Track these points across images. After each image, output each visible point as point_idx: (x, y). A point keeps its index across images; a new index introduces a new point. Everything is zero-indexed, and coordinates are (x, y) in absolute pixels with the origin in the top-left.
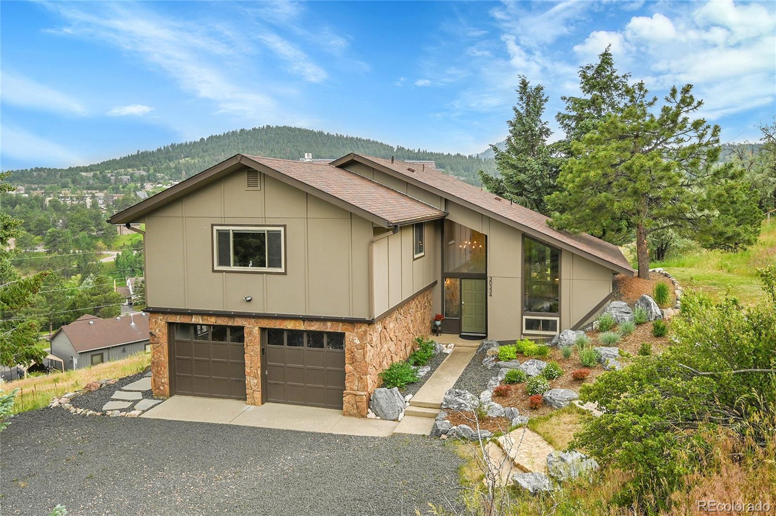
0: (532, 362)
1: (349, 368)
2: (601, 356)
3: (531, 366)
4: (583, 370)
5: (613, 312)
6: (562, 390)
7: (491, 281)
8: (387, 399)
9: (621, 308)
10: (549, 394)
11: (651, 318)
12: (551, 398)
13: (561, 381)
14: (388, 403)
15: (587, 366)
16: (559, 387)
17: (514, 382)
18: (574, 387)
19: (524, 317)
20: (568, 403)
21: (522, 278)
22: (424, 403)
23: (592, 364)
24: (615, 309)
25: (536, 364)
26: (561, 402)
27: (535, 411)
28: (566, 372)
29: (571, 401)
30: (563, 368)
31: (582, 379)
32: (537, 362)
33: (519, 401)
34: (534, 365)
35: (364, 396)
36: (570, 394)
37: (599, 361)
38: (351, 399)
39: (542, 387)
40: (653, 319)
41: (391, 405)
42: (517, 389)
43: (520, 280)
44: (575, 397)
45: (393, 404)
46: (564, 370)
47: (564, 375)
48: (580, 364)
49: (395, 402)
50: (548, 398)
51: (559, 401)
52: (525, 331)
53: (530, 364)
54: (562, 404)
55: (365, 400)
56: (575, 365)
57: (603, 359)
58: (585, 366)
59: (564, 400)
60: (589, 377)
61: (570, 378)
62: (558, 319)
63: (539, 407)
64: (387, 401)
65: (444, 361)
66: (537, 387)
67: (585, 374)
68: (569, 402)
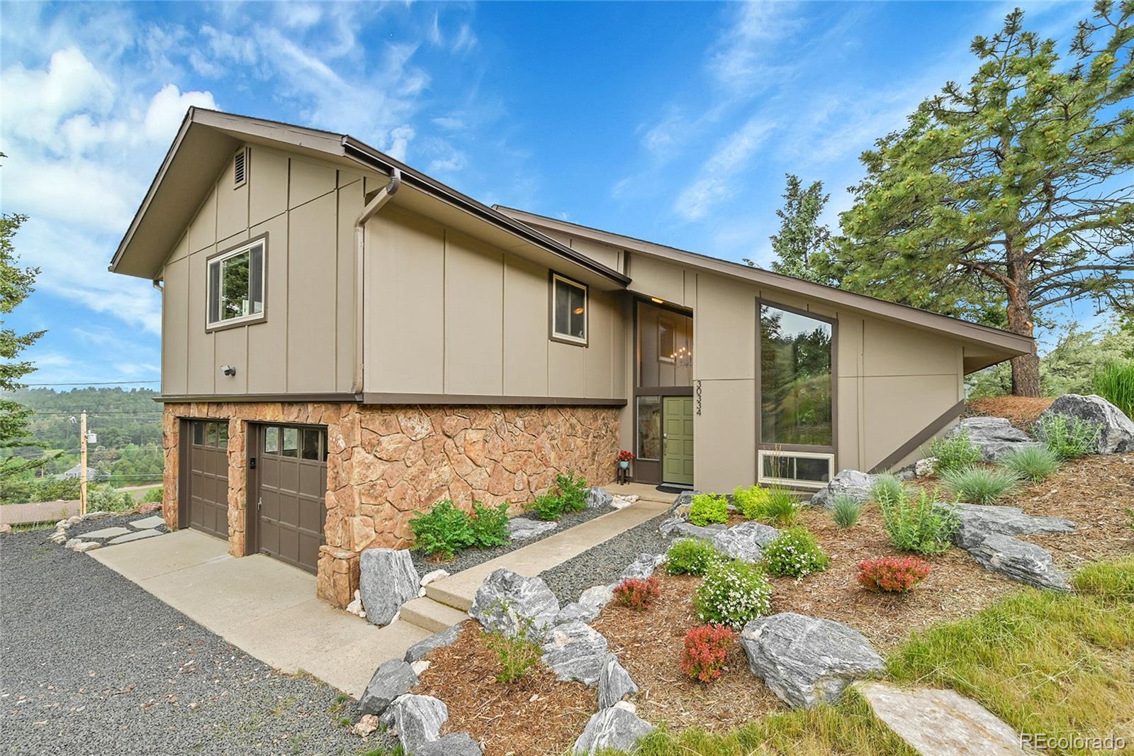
0: (746, 529)
1: (330, 498)
2: (962, 527)
3: (741, 536)
4: (899, 562)
5: (970, 437)
6: (814, 625)
7: (699, 388)
8: (376, 575)
9: (995, 429)
10: (758, 632)
11: (1105, 445)
12: (761, 648)
13: (820, 587)
14: (377, 583)
15: (912, 551)
16: (808, 606)
17: (686, 571)
18: (862, 616)
19: (761, 453)
20: (834, 689)
21: (755, 379)
22: (450, 595)
23: (929, 546)
24: (976, 432)
25: (754, 533)
26: (798, 681)
27: (697, 690)
28: (840, 561)
29: (848, 679)
30: (832, 549)
31: (894, 592)
32: (759, 528)
33: (667, 635)
34: (749, 534)
35: (344, 562)
36: (846, 646)
37: (956, 540)
38: (327, 565)
39: (743, 601)
40: (1108, 450)
41: (380, 589)
42: (685, 593)
43: (752, 383)
44: (868, 666)
45: (386, 587)
46: (834, 557)
47: (832, 571)
48: (886, 545)
49: (391, 584)
50: (752, 648)
51: (791, 670)
52: (762, 479)
53: (740, 532)
54: (805, 688)
55: (344, 570)
56: (868, 546)
57: (967, 535)
58: (904, 550)
59: (811, 670)
60: (922, 585)
61: (852, 581)
62: (831, 457)
63: (713, 679)
64: (376, 579)
65: (598, 518)
66: (727, 598)
67: (908, 576)
68: (838, 681)
